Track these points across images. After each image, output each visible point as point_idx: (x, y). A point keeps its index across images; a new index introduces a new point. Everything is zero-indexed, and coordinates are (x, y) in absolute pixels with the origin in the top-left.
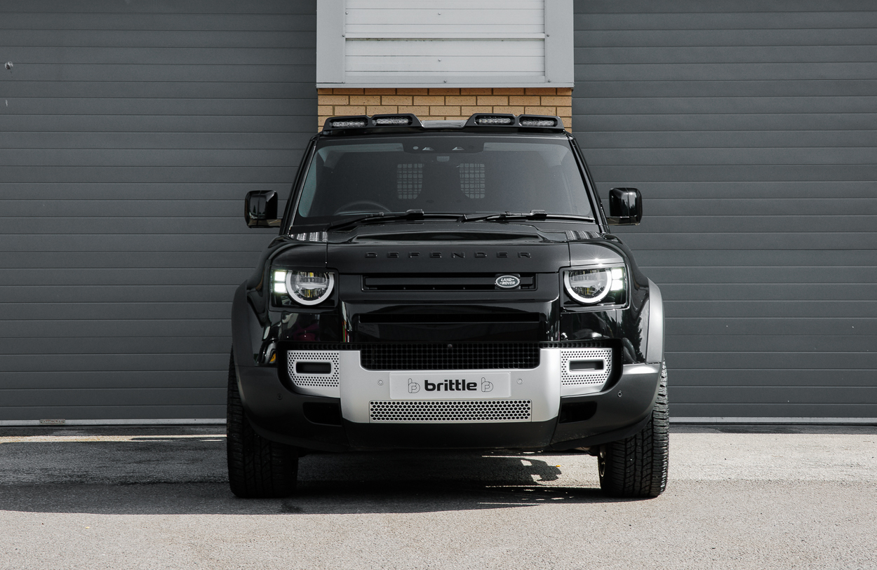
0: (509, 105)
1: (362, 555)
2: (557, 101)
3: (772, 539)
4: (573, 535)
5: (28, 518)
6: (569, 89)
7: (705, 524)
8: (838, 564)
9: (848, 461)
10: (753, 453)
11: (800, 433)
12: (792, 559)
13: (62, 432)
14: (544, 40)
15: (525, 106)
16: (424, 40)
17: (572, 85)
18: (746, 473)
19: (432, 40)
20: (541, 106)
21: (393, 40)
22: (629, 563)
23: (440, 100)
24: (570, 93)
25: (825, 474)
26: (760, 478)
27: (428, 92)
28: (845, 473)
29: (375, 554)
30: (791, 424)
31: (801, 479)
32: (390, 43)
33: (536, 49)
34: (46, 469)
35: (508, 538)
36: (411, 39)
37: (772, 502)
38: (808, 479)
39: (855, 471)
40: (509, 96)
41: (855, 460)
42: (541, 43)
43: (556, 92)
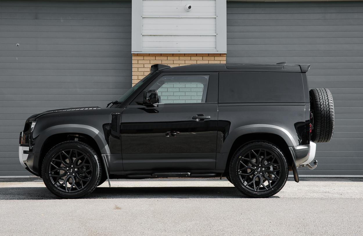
0: (203, 60)
1: (141, 225)
2: (220, 58)
3: (292, 219)
4: (220, 218)
5: (21, 211)
6: (225, 54)
7: (269, 214)
8: (315, 228)
9: (325, 191)
10: (291, 188)
11: (309, 181)
12: (298, 226)
13: (37, 180)
14: (216, 36)
15: (209, 60)
16: (171, 36)
17: (226, 53)
18: (287, 195)
19: (174, 36)
20: (214, 60)
21: (160, 36)
22: (239, 227)
23: (177, 58)
24: (225, 55)
25: (316, 195)
26: (292, 197)
27: (173, 55)
28: (323, 195)
29: (146, 224)
30: (306, 177)
31: (307, 197)
32: (159, 37)
33: (212, 39)
34: (30, 194)
35: (196, 218)
36: (167, 35)
37: (295, 205)
38: (309, 197)
39: (327, 194)
40: (203, 56)
41: (327, 190)
42: (214, 37)
43: (220, 55)
